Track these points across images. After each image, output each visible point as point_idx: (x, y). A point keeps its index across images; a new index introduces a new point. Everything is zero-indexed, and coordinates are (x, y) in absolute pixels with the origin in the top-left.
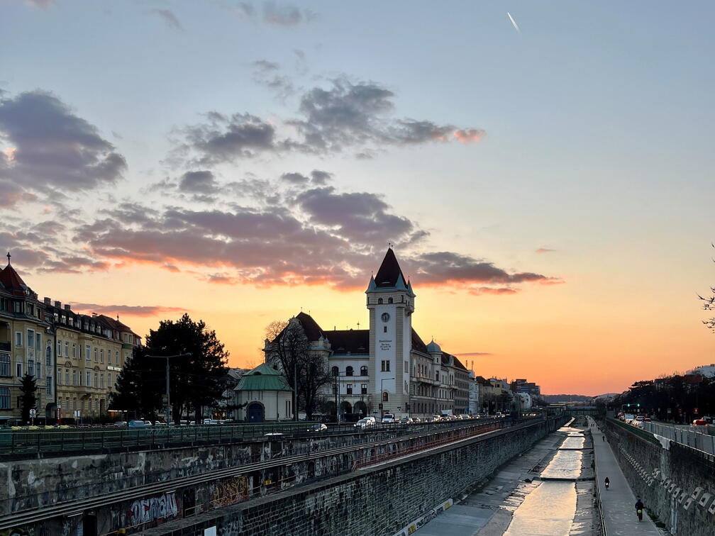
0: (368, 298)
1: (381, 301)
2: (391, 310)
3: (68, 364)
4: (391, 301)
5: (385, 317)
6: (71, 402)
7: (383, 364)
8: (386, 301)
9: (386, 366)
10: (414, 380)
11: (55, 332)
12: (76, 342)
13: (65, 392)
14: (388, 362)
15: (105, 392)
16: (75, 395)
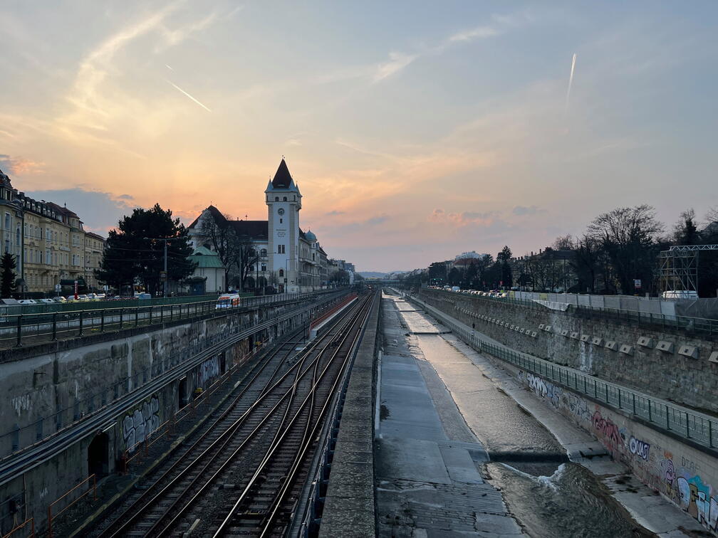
0: (267, 197)
1: (277, 199)
2: (286, 206)
3: (32, 244)
4: (285, 199)
5: (281, 212)
6: (34, 277)
7: (279, 248)
8: (281, 199)
9: (282, 249)
10: (301, 260)
11: (23, 215)
12: (38, 225)
13: (29, 269)
14: (283, 246)
15: (58, 269)
16: (37, 272)
